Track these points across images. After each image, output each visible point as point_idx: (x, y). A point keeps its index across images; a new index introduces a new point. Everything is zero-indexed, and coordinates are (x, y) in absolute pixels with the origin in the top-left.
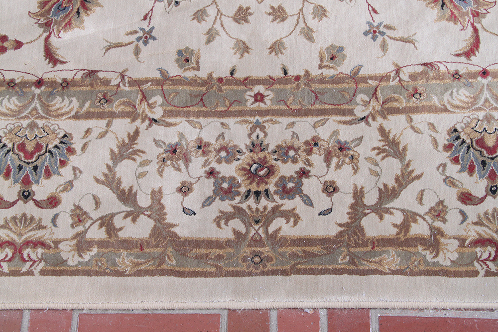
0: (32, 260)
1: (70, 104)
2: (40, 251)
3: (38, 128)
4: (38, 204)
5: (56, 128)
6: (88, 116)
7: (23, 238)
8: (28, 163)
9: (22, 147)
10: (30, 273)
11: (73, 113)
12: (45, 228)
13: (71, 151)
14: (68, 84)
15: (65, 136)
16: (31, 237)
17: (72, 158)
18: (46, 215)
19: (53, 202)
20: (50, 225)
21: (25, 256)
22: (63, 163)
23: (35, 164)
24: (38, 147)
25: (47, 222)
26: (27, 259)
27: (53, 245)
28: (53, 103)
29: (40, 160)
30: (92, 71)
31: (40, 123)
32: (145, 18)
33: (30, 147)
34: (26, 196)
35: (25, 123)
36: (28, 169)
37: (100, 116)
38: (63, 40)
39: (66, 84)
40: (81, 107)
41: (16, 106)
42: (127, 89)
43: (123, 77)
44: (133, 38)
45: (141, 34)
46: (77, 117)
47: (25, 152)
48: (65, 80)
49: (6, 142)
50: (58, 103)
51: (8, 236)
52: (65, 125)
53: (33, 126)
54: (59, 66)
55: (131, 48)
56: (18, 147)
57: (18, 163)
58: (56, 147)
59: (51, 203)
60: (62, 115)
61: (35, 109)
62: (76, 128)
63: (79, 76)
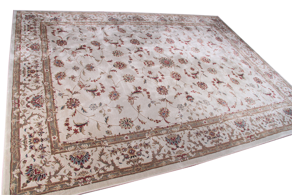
0: (186, 158)
1: (175, 130)
2: (186, 156)
3: (172, 135)
4: (180, 148)
6: (180, 131)
7: (182, 154)
9: (171, 138)
10: (187, 160)
12: (184, 152)
13: (180, 137)
15: (178, 135)
18: (183, 149)
19: (183, 147)
21: (184, 157)
22: (180, 140)
24: (174, 138)
25: (184, 150)
27: (187, 154)
29: (176, 140)
30: (176, 123)
32: (179, 113)
33: (173, 138)
34: (178, 147)
35: (170, 134)
36: (175, 142)
37: (182, 130)
38: (168, 119)
39: (172, 126)
40: (178, 129)
41: (166, 132)
42: (183, 125)
43: (181, 123)
44: (179, 116)
45: (180, 115)
46: (178, 131)
47: (173, 139)
49: (168, 138)
50: (173, 130)
52: (177, 133)
54: (169, 123)
55: (180, 118)
57: (172, 142)
58: (177, 137)
60: (175, 132)
61: (170, 131)
62: (179, 133)
63: (174, 124)
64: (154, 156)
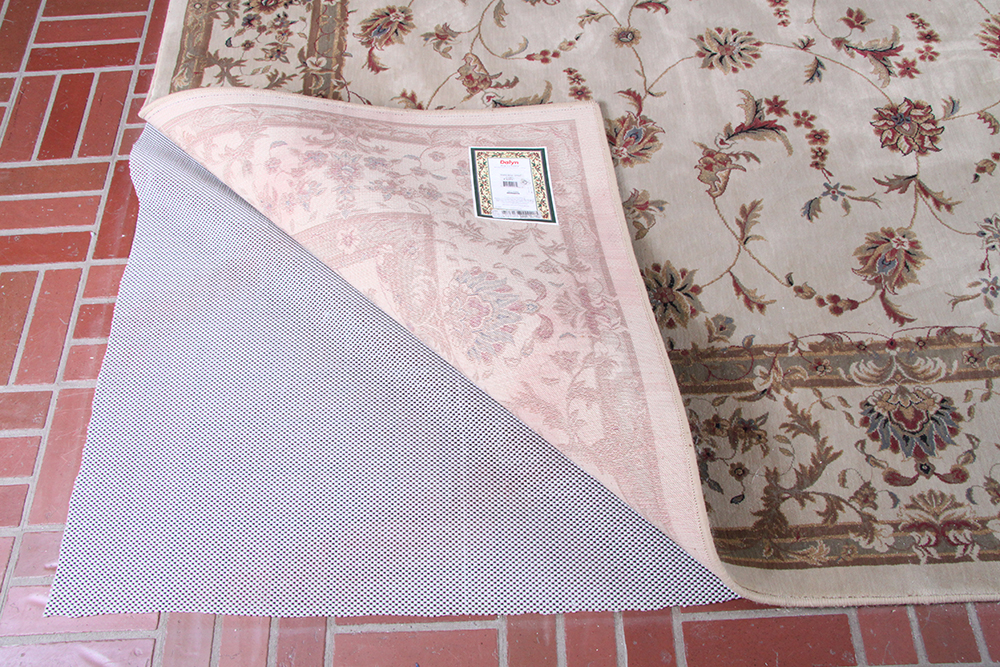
0: (962, 543)
1: (935, 366)
2: (967, 532)
3: (910, 393)
4: (943, 478)
5: (931, 392)
6: (962, 376)
7: (941, 518)
8: (913, 433)
9: (899, 415)
10: (966, 558)
11: (943, 375)
12: (961, 505)
13: (958, 417)
14: (924, 343)
15: (943, 401)
16: (950, 515)
17: (961, 424)
18: (958, 491)
19: (959, 475)
20: (967, 502)
21: (952, 539)
22: (954, 431)
23: (921, 433)
24: (918, 415)
25: (961, 498)
26: (955, 542)
27: (980, 526)
28: (916, 364)
29: (926, 429)
30: (946, 328)
31: (910, 387)
32: (983, 268)
33: (909, 415)
34: (927, 470)
35: (893, 388)
36: (916, 439)
37: (975, 376)
38: (901, 298)
39: (922, 343)
40: (950, 367)
41: (875, 370)
42: (993, 344)
43: (984, 332)
44: (978, 289)
45: (985, 285)
46: (948, 378)
47: (906, 421)
48: (919, 340)
49: (880, 411)
50: (921, 364)
51: (921, 516)
52: (940, 389)
53: (902, 391)
54: (907, 325)
55: (980, 300)
56: (895, 414)
57: (901, 433)
58: (937, 413)
59: (957, 476)
60: (931, 377)
61: (898, 372)
62: (955, 391)
63: (933, 333)
64: (773, 495)
